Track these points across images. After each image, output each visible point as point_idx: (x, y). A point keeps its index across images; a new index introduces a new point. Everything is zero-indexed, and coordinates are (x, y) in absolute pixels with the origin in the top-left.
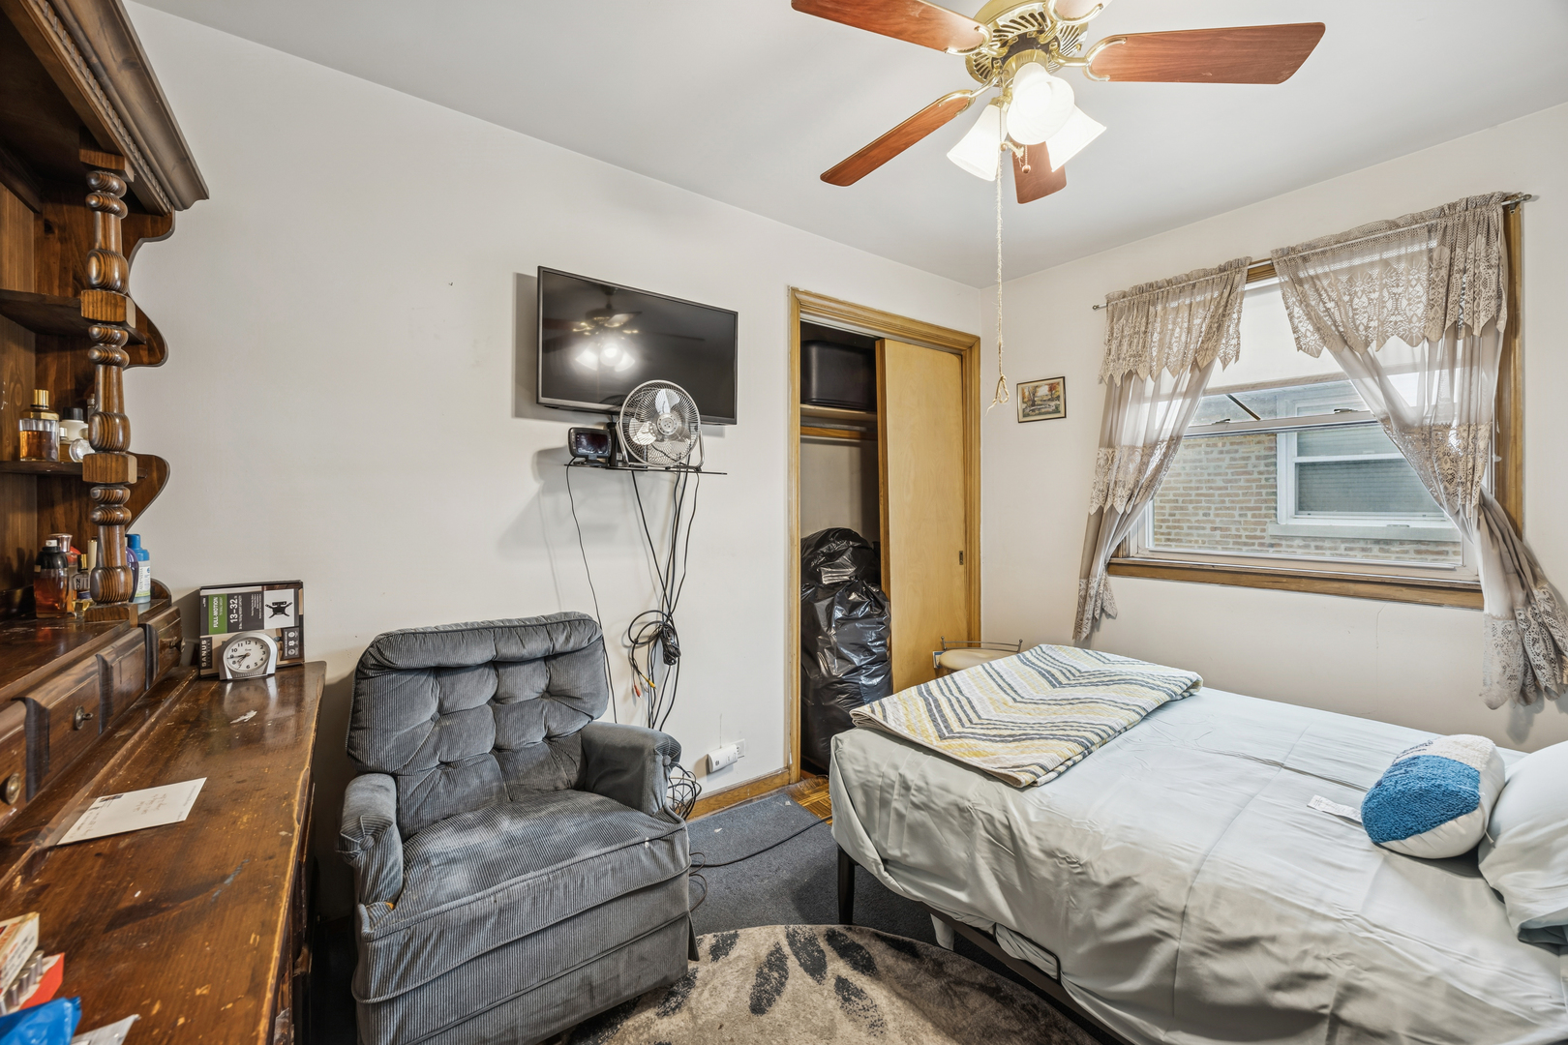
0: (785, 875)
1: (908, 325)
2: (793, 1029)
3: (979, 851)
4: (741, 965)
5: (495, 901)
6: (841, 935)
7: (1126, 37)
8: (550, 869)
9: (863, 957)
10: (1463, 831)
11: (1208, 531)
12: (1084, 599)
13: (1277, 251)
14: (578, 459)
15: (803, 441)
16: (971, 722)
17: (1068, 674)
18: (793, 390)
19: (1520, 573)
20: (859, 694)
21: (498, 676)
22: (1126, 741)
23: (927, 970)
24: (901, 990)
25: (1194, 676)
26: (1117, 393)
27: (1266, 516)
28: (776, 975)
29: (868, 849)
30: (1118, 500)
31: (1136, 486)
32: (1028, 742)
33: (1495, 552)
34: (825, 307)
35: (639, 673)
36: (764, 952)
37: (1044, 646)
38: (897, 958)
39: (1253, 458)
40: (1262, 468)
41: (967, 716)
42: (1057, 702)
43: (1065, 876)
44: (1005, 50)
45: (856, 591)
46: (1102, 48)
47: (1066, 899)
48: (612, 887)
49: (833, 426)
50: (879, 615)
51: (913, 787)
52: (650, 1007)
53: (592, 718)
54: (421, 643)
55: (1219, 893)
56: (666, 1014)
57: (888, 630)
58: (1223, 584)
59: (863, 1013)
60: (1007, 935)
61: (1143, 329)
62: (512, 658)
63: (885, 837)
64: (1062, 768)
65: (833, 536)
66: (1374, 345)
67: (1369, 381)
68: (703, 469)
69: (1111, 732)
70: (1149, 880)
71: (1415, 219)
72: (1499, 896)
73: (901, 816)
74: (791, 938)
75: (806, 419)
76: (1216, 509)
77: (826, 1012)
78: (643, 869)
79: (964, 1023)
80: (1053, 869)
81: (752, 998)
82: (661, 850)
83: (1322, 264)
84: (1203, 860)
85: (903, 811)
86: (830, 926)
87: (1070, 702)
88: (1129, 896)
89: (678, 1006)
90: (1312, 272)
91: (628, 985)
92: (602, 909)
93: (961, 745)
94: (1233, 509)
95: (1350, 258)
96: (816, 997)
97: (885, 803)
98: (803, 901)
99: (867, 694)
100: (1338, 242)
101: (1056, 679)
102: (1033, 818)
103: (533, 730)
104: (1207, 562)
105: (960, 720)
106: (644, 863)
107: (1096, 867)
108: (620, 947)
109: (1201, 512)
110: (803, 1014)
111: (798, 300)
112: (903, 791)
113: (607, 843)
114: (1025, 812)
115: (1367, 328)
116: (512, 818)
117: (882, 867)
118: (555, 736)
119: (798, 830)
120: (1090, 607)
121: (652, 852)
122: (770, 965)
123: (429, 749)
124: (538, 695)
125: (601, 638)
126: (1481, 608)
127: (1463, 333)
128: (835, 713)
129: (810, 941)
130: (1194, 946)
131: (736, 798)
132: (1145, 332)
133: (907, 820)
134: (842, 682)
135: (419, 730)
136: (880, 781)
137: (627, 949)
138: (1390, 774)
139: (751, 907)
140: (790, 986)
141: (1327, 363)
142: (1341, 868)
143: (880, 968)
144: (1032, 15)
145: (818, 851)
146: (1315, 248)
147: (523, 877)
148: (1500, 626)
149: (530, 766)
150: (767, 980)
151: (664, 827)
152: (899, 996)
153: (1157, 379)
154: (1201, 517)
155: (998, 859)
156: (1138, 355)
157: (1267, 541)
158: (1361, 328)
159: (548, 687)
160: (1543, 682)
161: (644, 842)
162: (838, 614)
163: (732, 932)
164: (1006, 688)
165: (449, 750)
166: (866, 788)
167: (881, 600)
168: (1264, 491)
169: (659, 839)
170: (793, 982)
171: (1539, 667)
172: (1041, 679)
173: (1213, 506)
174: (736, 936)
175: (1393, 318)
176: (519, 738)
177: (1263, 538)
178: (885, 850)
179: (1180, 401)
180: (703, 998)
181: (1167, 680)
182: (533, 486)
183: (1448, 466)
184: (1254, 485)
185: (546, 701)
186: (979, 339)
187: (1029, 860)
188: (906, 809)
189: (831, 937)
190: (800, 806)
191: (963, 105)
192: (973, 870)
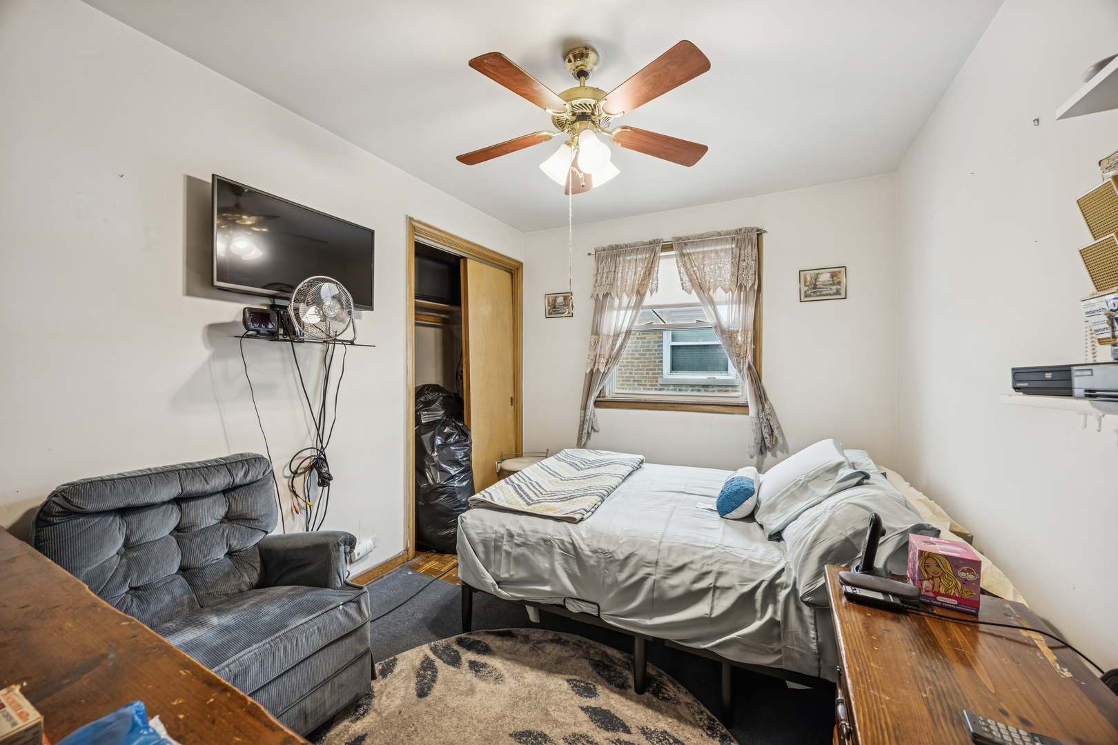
0: (420, 616)
1: (482, 251)
2: (448, 697)
3: (557, 560)
4: (404, 675)
5: (230, 671)
6: (465, 639)
7: (631, 128)
8: (270, 639)
9: (482, 646)
10: (750, 504)
11: (631, 383)
12: (583, 422)
13: (674, 238)
14: (250, 333)
15: (416, 324)
16: (541, 494)
17: (584, 463)
18: (410, 288)
19: (760, 398)
20: (455, 493)
21: (181, 510)
22: (618, 492)
23: (521, 642)
24: (508, 656)
25: (641, 457)
26: (601, 304)
27: (658, 374)
28: (429, 673)
29: (488, 578)
30: (601, 365)
31: (609, 357)
32: (575, 499)
33: (753, 388)
34: (431, 233)
35: (296, 495)
36: (417, 663)
37: (566, 450)
38: (502, 640)
39: (653, 342)
40: (656, 348)
41: (539, 491)
42: (583, 478)
43: (603, 561)
44: (574, 118)
45: (449, 425)
46: (619, 130)
47: (603, 572)
48: (318, 641)
49: (427, 313)
50: (465, 441)
51: (516, 535)
52: (344, 719)
53: (267, 533)
54: (111, 488)
55: (670, 549)
56: (358, 719)
57: (470, 450)
58: (650, 409)
59: (489, 675)
60: (571, 601)
61: (613, 270)
62: (196, 493)
63: (499, 568)
64: (593, 510)
65: (427, 390)
66: (712, 290)
67: (709, 307)
68: (355, 342)
69: (611, 489)
70: (640, 553)
71: (728, 233)
72: (761, 526)
73: (508, 553)
74: (434, 650)
75: (418, 308)
76: (636, 370)
77: (467, 681)
78: (340, 624)
79: (546, 661)
80: (596, 559)
81: (417, 690)
82: (352, 610)
83: (692, 248)
84: (662, 537)
85: (510, 550)
86: (457, 636)
87: (589, 477)
88: (633, 561)
89: (366, 712)
90: (688, 251)
91: (331, 707)
92: (311, 659)
93: (540, 507)
94: (643, 370)
95: (703, 247)
96: (459, 676)
97: (498, 548)
98: (436, 626)
99: (459, 493)
100: (699, 238)
101: (578, 466)
102: (584, 536)
103: (216, 549)
104: (643, 398)
105: (536, 494)
106: (340, 619)
107: (617, 552)
108: (325, 682)
109: (628, 372)
110: (453, 687)
111: (413, 226)
112: (509, 539)
113: (310, 613)
114: (580, 535)
115: (709, 282)
116: (218, 615)
117: (497, 587)
118: (236, 551)
119: (421, 588)
120: (586, 427)
121: (345, 611)
122: (424, 668)
123: (119, 578)
124: (217, 521)
125: (272, 471)
126: (748, 414)
127: (743, 289)
128: (438, 508)
129: (447, 647)
130: (661, 575)
131: (371, 578)
132: (615, 272)
133: (513, 555)
134: (443, 486)
135: (107, 564)
136: (494, 536)
137: (330, 683)
138: (725, 487)
139: (400, 641)
140: (440, 676)
141: (694, 298)
142: (711, 529)
143: (493, 649)
144: (590, 105)
145: (439, 597)
146: (689, 239)
147: (249, 649)
148: (754, 421)
149: (217, 577)
150: (424, 677)
151: (351, 594)
152: (508, 659)
153: (620, 298)
154: (628, 375)
155: (566, 561)
156: (611, 284)
157: (658, 387)
158: (707, 282)
159: (227, 514)
160: (767, 444)
161: (339, 606)
162: (438, 441)
163: (392, 658)
164: (554, 474)
165: (139, 576)
166: (485, 543)
167: (466, 431)
168: (657, 360)
169: (349, 601)
170: (442, 673)
171: (766, 438)
172: (570, 467)
173: (634, 368)
174: (395, 659)
175: (719, 279)
176: (205, 557)
177: (656, 385)
178: (499, 576)
179: (631, 311)
180: (382, 701)
181: (630, 460)
182: (205, 353)
183: (737, 350)
184: (653, 357)
185: (225, 525)
186: (522, 264)
187: (584, 558)
188: (512, 548)
189: (460, 642)
190: (419, 573)
191: (548, 138)
192: (553, 571)
